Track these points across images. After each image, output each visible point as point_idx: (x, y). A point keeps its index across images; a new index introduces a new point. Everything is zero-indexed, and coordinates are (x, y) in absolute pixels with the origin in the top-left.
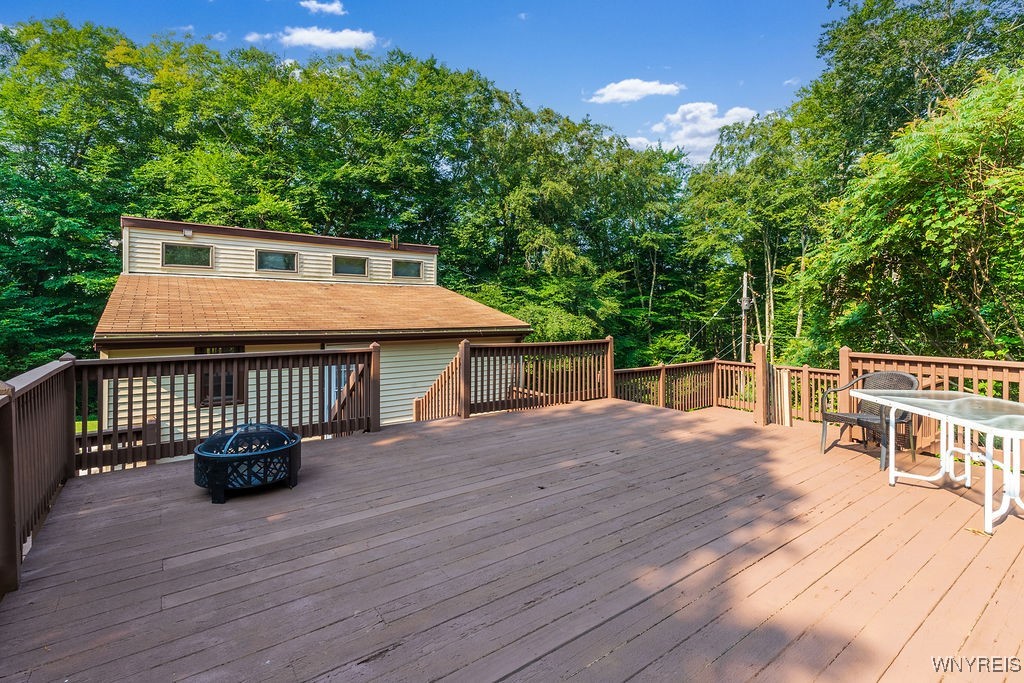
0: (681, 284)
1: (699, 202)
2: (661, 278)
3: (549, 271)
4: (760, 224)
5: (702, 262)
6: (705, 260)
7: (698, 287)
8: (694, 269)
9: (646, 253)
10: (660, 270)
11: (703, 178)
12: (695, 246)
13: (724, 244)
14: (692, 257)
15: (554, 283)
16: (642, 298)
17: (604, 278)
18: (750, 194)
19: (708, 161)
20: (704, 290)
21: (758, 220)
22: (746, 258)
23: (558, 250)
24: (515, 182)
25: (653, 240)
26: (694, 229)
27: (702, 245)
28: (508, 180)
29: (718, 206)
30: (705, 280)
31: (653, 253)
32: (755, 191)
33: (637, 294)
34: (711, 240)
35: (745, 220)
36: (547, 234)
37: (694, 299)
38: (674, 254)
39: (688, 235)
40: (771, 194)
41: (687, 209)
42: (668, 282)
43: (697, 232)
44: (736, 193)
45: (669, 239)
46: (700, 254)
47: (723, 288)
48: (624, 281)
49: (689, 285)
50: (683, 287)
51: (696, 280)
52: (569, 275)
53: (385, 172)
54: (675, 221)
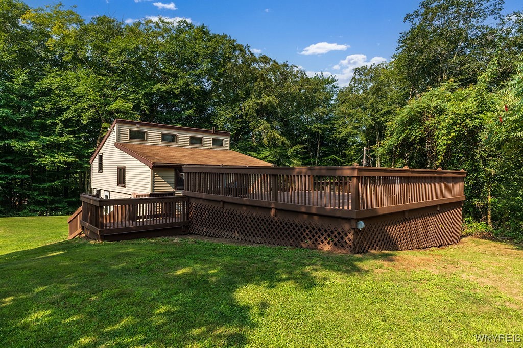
0: (333, 153)
1: (343, 108)
2: (322, 149)
3: (266, 144)
4: (373, 122)
5: (344, 140)
6: (346, 140)
7: (342, 155)
8: (340, 144)
9: (314, 135)
10: (322, 145)
11: (346, 95)
12: (340, 132)
13: (355, 132)
14: (339, 138)
15: (267, 151)
16: (312, 160)
17: (294, 148)
18: (369, 106)
19: (348, 86)
20: (345, 156)
21: (373, 119)
22: (367, 140)
23: (271, 133)
24: (248, 95)
25: (318, 128)
26: (340, 123)
27: (345, 131)
28: (244, 94)
29: (353, 111)
30: (346, 150)
31: (318, 135)
32: (372, 105)
33: (309, 158)
34: (349, 129)
35: (366, 119)
36: (265, 124)
37: (339, 160)
38: (330, 136)
39: (337, 126)
40: (380, 106)
41: (336, 111)
42: (326, 151)
43: (342, 125)
44: (363, 104)
45: (327, 128)
46: (343, 136)
47: (355, 156)
48: (303, 150)
49: (337, 153)
50: (334, 154)
51: (341, 151)
52: (275, 146)
53: (178, 88)
54: (330, 118)
